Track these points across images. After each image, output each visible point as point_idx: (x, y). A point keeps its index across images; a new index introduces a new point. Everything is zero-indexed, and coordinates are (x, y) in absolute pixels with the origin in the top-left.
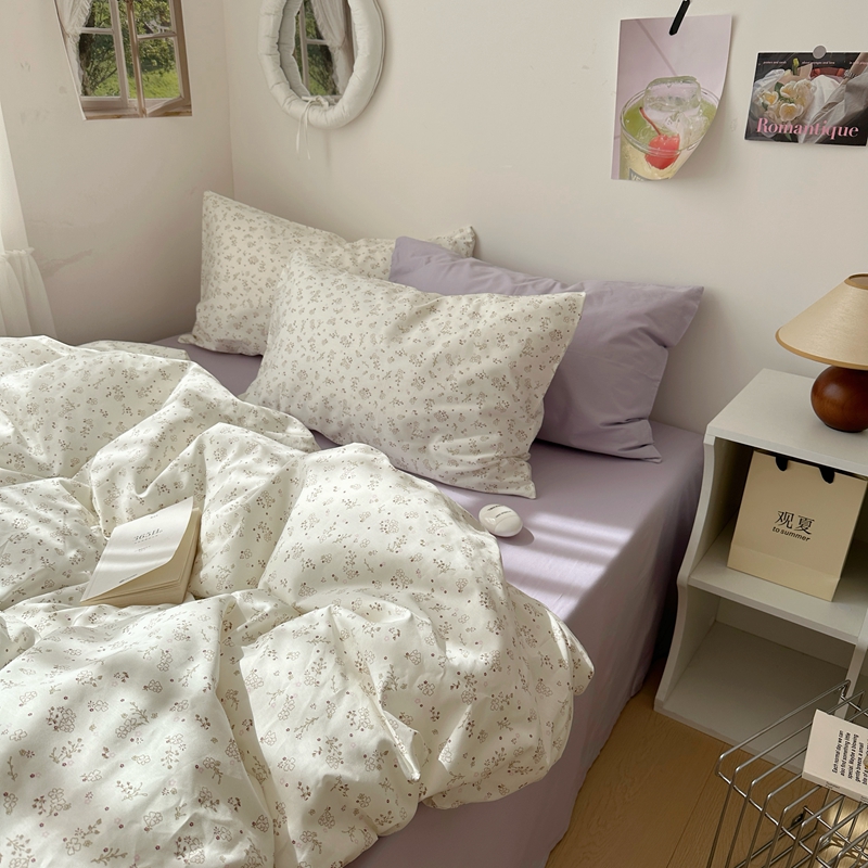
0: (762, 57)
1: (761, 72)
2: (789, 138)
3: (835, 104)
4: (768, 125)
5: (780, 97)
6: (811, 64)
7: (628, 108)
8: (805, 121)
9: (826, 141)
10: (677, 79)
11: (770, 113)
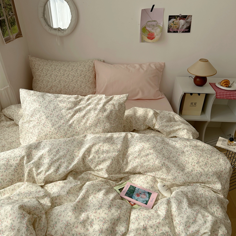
0: (170, 16)
1: (170, 19)
2: (176, 32)
3: (184, 25)
4: (172, 30)
5: (174, 24)
6: (179, 18)
7: (142, 28)
8: (179, 29)
9: (183, 32)
10: (153, 21)
11: (172, 27)
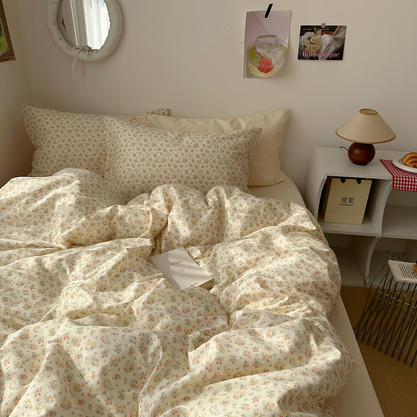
0: (302, 27)
1: (302, 33)
2: (315, 58)
3: (330, 45)
4: (307, 54)
5: (310, 43)
6: (321, 30)
7: (249, 48)
8: (320, 52)
9: (328, 59)
10: (269, 36)
11: (307, 49)
